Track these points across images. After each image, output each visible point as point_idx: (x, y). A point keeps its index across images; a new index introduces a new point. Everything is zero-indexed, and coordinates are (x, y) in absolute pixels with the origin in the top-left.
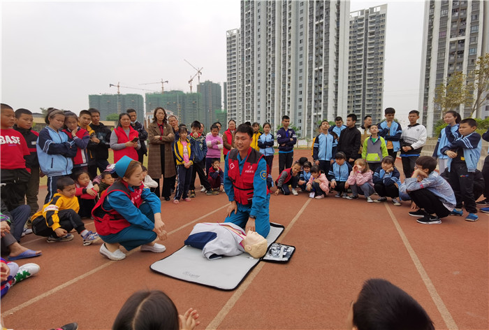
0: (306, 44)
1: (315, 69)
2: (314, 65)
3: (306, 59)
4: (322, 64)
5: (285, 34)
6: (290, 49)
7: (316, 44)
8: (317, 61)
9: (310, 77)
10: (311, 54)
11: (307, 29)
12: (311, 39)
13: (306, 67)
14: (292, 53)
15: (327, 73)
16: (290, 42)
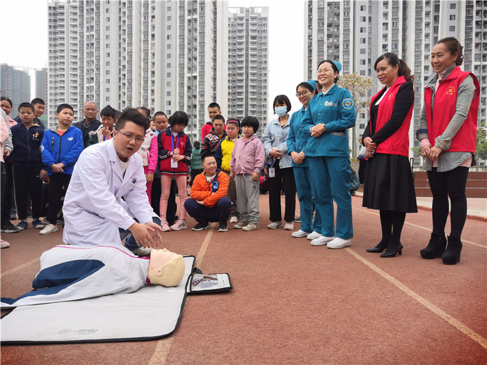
0: (175, 42)
1: (187, 75)
2: (186, 70)
3: (175, 61)
4: (196, 70)
5: (146, 23)
6: (153, 45)
7: (189, 44)
8: (190, 65)
9: (182, 85)
10: (182, 55)
11: (176, 23)
12: (182, 37)
13: (175, 71)
14: (157, 50)
15: (202, 82)
16: (153, 36)
